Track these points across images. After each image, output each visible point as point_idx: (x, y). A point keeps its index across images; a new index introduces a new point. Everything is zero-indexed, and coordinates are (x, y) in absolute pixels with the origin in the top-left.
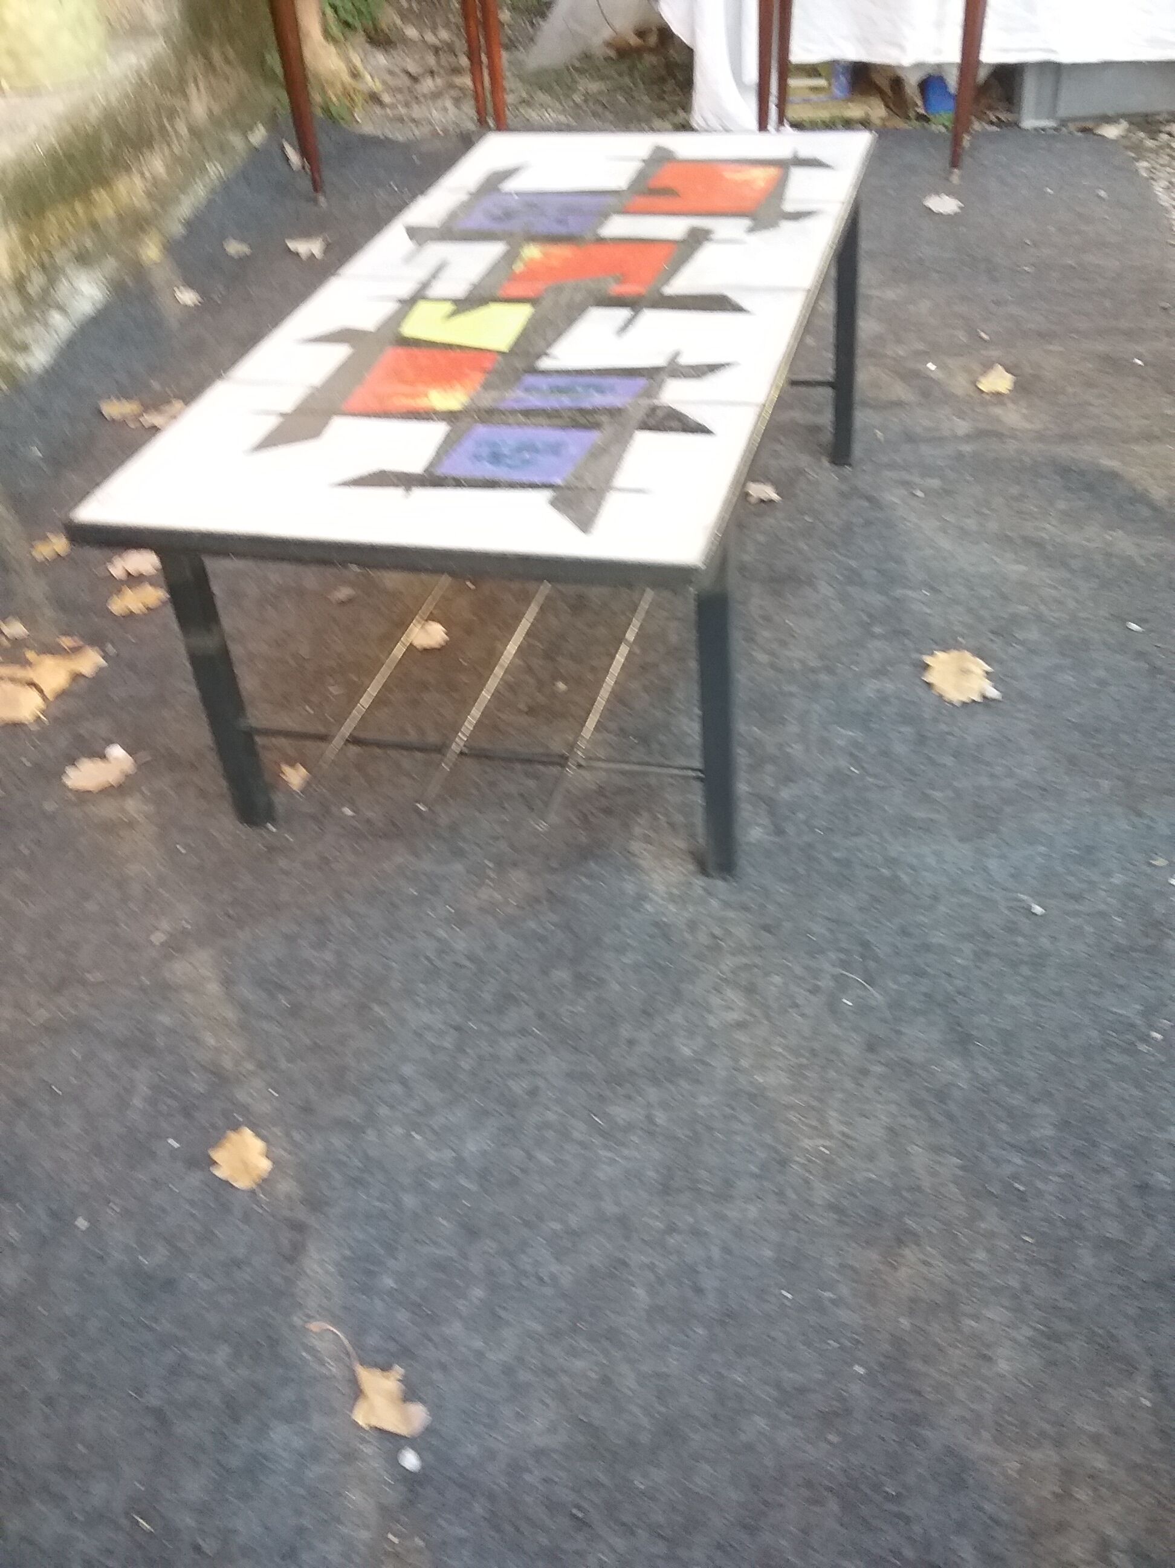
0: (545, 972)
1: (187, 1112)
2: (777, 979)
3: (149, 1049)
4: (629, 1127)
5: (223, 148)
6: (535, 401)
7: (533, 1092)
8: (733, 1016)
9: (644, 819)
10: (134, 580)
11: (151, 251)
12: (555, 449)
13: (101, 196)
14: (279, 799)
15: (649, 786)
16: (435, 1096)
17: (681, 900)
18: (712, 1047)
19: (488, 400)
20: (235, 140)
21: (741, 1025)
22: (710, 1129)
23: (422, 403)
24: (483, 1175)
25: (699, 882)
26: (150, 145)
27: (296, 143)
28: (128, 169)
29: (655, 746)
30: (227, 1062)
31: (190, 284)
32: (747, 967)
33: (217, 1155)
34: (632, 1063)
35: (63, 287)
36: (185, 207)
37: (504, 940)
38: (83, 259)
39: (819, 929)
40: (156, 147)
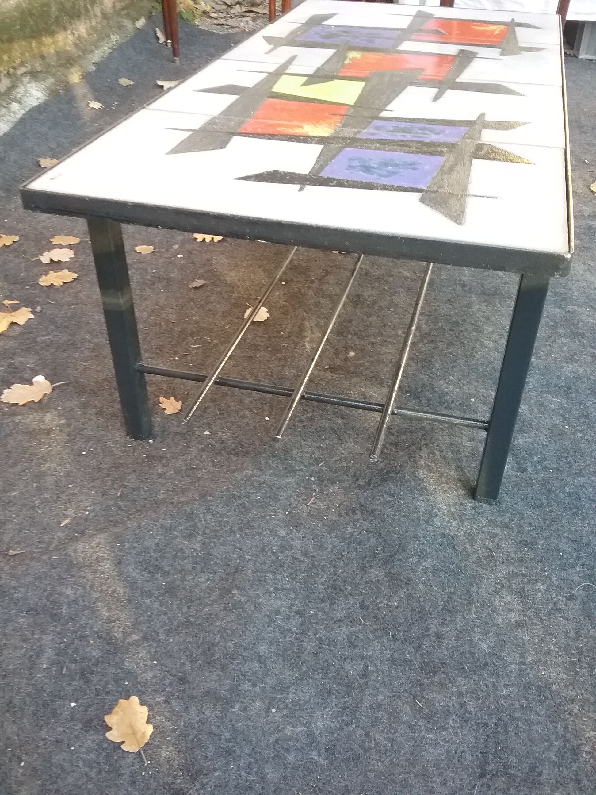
0: (363, 570)
1: (84, 674)
2: (540, 587)
3: (55, 617)
4: (447, 713)
5: (120, 27)
6: (384, 135)
7: (364, 675)
8: (514, 617)
9: (424, 453)
10: (56, 265)
11: (75, 77)
12: (413, 166)
13: (47, 40)
14: (156, 420)
15: (423, 428)
16: (288, 676)
17: (460, 517)
18: (502, 644)
19: (349, 132)
20: (128, 23)
21: (519, 625)
22: (513, 718)
23: (298, 131)
24: (331, 751)
25: (470, 504)
26: (79, 17)
27: (163, 30)
28: (65, 29)
29: (424, 401)
30: (118, 633)
31: (98, 100)
32: (516, 575)
33: (110, 720)
34: (443, 654)
35: (21, 90)
36: (96, 56)
37: (330, 540)
38: (34, 75)
39: (565, 547)
40: (82, 19)
